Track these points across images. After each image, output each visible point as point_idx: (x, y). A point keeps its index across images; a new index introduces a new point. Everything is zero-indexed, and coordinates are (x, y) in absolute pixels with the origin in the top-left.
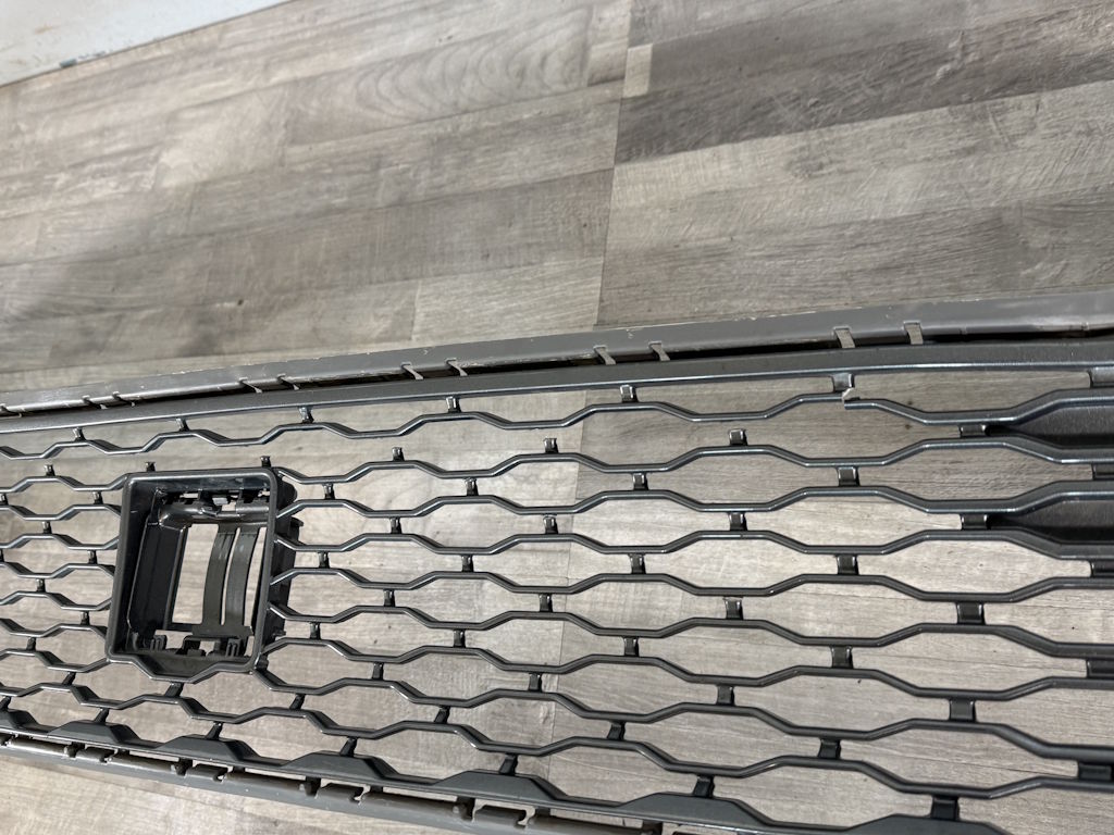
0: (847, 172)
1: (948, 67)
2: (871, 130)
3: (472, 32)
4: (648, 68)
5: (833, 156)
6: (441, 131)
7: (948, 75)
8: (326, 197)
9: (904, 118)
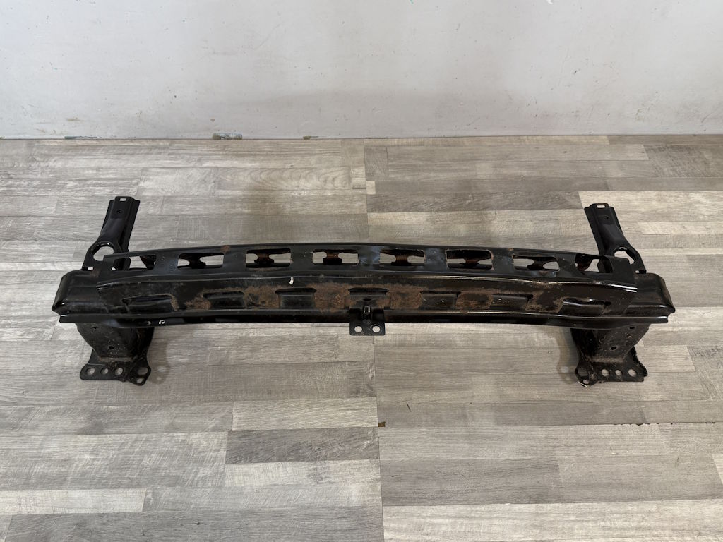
1: (469, 201)
3: (302, 166)
4: (374, 188)
6: (293, 194)
8: (240, 209)
9: (459, 212)
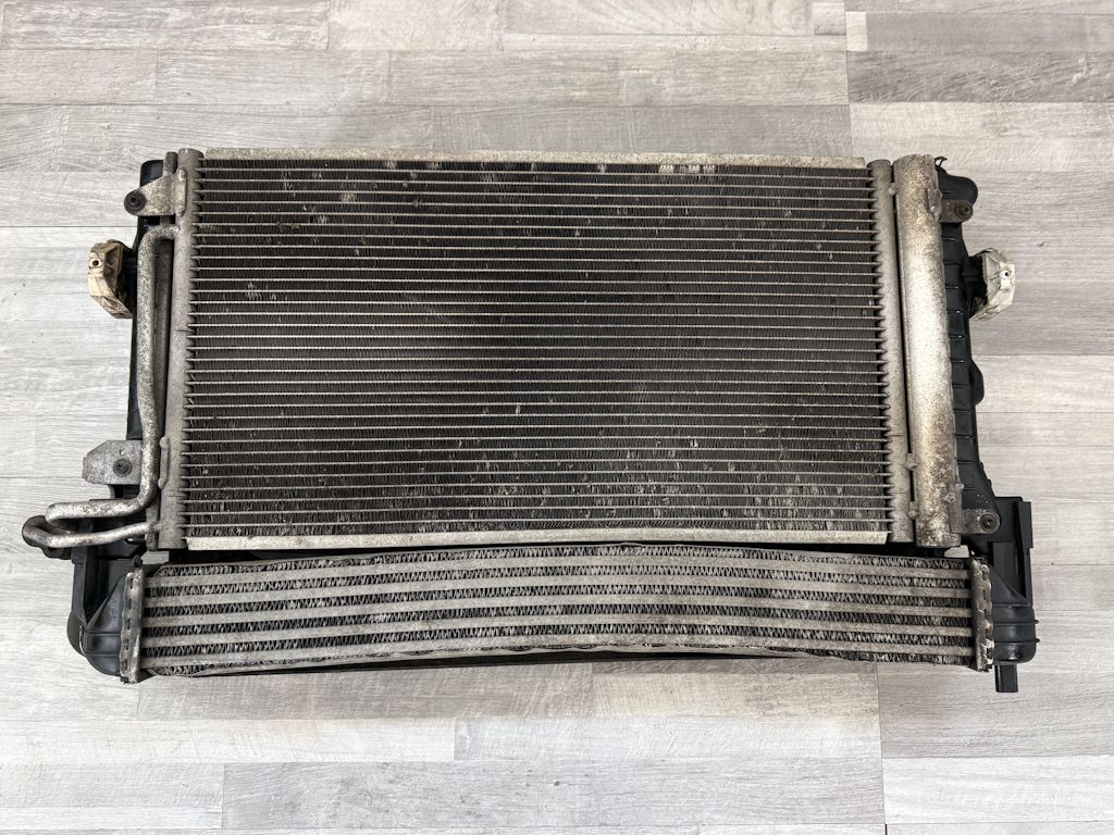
0: (1024, 137)
1: (1080, 75)
2: (1035, 110)
4: (865, 31)
5: (1014, 125)
6: (678, 47)
7: (1081, 81)
9: (1056, 105)
